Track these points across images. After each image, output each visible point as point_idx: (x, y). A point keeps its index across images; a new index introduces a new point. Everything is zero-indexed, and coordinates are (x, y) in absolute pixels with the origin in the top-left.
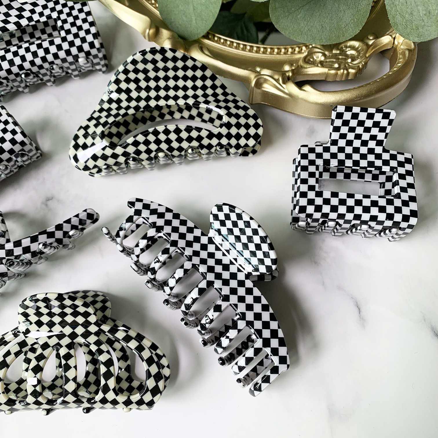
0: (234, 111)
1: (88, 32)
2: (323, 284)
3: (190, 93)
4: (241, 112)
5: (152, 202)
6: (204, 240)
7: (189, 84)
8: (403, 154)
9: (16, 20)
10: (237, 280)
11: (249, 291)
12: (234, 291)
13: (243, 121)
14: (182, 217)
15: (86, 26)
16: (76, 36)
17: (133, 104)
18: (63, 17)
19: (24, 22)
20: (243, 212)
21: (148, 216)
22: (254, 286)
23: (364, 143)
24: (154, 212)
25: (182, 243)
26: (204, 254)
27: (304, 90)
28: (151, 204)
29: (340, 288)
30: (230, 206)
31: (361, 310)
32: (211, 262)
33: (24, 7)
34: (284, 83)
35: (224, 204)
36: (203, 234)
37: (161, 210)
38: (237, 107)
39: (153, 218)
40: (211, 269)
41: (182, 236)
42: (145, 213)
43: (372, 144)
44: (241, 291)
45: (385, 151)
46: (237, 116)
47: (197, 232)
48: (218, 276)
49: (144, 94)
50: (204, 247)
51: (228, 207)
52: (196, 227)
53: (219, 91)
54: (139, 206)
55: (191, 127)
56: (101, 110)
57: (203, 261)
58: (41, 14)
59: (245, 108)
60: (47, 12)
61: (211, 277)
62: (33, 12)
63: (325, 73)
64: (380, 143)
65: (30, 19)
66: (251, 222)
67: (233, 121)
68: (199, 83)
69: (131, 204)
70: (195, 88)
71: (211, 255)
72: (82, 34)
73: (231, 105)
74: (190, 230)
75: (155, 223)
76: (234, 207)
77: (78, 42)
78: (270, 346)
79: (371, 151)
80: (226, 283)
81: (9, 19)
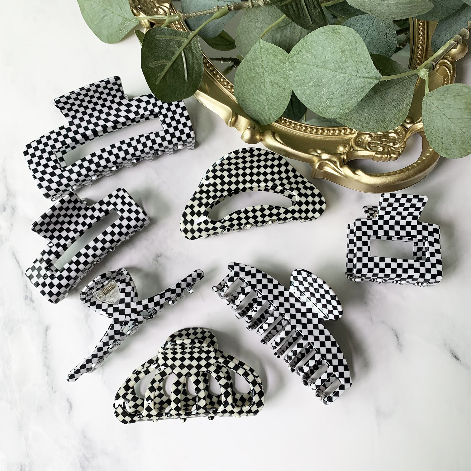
0: (303, 191)
1: (185, 125)
2: (371, 320)
3: (269, 177)
4: (309, 192)
5: (246, 265)
6: (286, 294)
7: (269, 170)
8: (432, 225)
9: (126, 114)
10: (312, 324)
11: (322, 332)
12: (311, 333)
13: (310, 199)
14: (269, 277)
15: (183, 120)
16: (176, 128)
17: (226, 187)
18: (164, 111)
19: (132, 116)
20: (318, 277)
21: (245, 277)
22: (325, 329)
23: (404, 218)
24: (248, 273)
25: (271, 297)
26: (287, 305)
27: (357, 174)
28: (246, 267)
29: (383, 322)
30: (308, 272)
31: (399, 338)
32: (293, 311)
33: (132, 103)
34: (341, 167)
35: (303, 270)
36: (285, 290)
37: (253, 271)
38: (306, 188)
39: (248, 278)
40: (293, 316)
41: (270, 292)
42: (242, 275)
43: (409, 219)
44: (316, 333)
45: (419, 223)
46: (306, 196)
47: (281, 288)
48: (299, 321)
49: (234, 179)
50: (287, 300)
51: (306, 273)
52: (279, 284)
53: (291, 174)
54: (237, 269)
55: (272, 206)
56: (201, 192)
57: (287, 311)
58: (145, 109)
59: (312, 189)
60: (150, 107)
61: (293, 322)
62: (138, 107)
63: (373, 155)
64: (415, 218)
65: (137, 113)
66: (324, 285)
67: (303, 199)
68: (276, 169)
69: (231, 267)
70: (272, 173)
71: (292, 306)
72: (180, 127)
73: (301, 186)
74: (276, 287)
75: (250, 282)
76: (311, 273)
77: (177, 134)
78: (338, 371)
79: (409, 223)
80: (304, 326)
81: (120, 113)
